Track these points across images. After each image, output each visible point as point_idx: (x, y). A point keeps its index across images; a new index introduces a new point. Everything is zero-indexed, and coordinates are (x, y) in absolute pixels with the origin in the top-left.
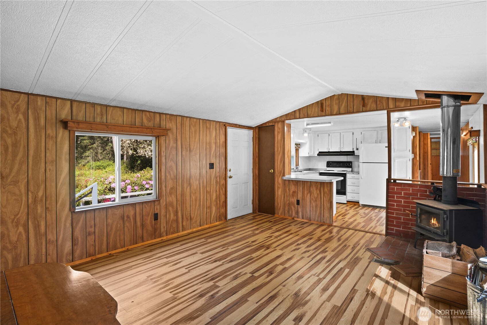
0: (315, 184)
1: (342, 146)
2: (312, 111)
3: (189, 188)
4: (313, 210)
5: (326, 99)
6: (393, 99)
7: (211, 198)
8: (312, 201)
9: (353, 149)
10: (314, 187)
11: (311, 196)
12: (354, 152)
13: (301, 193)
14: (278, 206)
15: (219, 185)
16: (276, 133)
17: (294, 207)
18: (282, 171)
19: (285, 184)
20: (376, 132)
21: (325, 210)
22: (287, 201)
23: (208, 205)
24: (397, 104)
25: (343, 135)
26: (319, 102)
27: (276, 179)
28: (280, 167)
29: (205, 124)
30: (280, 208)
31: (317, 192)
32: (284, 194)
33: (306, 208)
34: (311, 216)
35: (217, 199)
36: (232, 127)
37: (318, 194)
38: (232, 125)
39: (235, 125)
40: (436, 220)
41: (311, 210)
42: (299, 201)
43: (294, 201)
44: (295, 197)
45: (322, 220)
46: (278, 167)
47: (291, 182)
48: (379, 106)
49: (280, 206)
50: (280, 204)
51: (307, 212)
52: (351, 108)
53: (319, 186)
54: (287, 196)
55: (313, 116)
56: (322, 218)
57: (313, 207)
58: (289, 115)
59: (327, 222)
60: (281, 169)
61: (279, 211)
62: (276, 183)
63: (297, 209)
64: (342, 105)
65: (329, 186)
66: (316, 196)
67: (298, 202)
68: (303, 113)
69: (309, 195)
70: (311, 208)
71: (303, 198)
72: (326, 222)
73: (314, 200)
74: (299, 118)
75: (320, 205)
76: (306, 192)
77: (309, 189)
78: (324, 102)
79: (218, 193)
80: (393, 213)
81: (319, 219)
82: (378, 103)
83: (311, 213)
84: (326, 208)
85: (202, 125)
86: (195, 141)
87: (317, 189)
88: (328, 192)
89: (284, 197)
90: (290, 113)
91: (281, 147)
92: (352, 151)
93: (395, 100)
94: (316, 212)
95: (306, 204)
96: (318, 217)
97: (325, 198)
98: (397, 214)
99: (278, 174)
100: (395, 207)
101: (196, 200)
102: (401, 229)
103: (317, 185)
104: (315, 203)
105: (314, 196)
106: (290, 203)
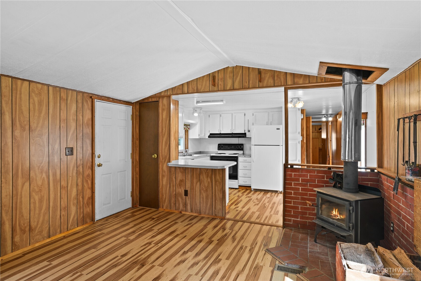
0: (206, 171)
1: (234, 128)
2: (202, 85)
3: (27, 184)
4: (203, 201)
5: (219, 71)
6: (291, 74)
7: (69, 196)
8: (202, 191)
9: (245, 130)
10: (204, 175)
11: (201, 185)
12: (245, 134)
13: (189, 181)
14: (163, 198)
15: (81, 177)
16: (160, 111)
17: (182, 198)
18: (167, 156)
19: (170, 172)
20: (267, 113)
21: (216, 201)
22: (173, 191)
23: (63, 205)
24: (295, 81)
25: (235, 116)
26: (211, 75)
27: (160, 166)
28: (165, 151)
29: (58, 93)
30: (165, 201)
31: (207, 180)
32: (170, 184)
33: (195, 199)
34: (201, 209)
35: (79, 196)
36: (103, 100)
37: (209, 182)
38: (103, 98)
39: (107, 99)
40: (338, 211)
41: (202, 201)
42: (187, 191)
43: (181, 191)
44: (182, 187)
45: (213, 213)
46: (163, 151)
47: (178, 170)
48: (276, 82)
49: (166, 198)
50: (165, 196)
51: (196, 204)
52: (246, 83)
53: (210, 173)
54: (173, 186)
55: (203, 91)
56: (213, 211)
57: (203, 198)
58: (176, 89)
59: (220, 215)
60: (166, 154)
61: (164, 204)
62: (160, 170)
63: (185, 201)
64: (236, 78)
65: (221, 173)
66: (206, 185)
67: (186, 193)
68: (192, 87)
69: (198, 183)
70: (201, 199)
71: (192, 188)
72: (218, 214)
73: (205, 189)
74: (188, 93)
75: (211, 195)
76: (195, 181)
77: (199, 177)
78: (216, 75)
79: (80, 187)
80: (290, 202)
81: (211, 212)
82: (276, 78)
83: (202, 205)
84: (218, 199)
85: (54, 94)
86: (39, 117)
87: (207, 177)
88: (220, 181)
89: (170, 187)
90: (177, 87)
91: (166, 127)
92: (243, 132)
93: (294, 75)
94: (207, 204)
95: (195, 194)
96: (209, 210)
97: (216, 188)
98: (294, 203)
99: (162, 159)
100: (293, 196)
101: (41, 201)
102: (299, 219)
103: (208, 171)
104: (206, 193)
105: (204, 185)
106: (176, 193)
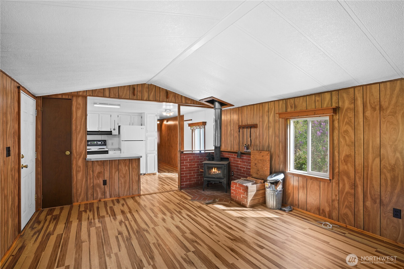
0: (124, 162)
1: (100, 127)
2: (123, 93)
4: (122, 186)
5: (138, 85)
6: (184, 97)
8: (121, 178)
9: (111, 129)
10: (123, 165)
11: (120, 174)
13: (108, 172)
14: (78, 192)
16: (74, 109)
17: (100, 188)
18: (83, 152)
19: (87, 166)
21: (133, 184)
22: (90, 184)
24: (187, 102)
25: (102, 116)
26: (131, 87)
27: (74, 162)
28: (79, 147)
30: (80, 194)
31: (125, 169)
32: (86, 178)
33: (114, 186)
34: (120, 192)
37: (127, 170)
42: (106, 180)
43: (100, 182)
44: (101, 178)
45: (131, 193)
46: (78, 147)
47: (96, 163)
48: (176, 100)
49: (81, 192)
50: (80, 190)
51: (115, 190)
52: (158, 97)
53: (128, 163)
54: (90, 179)
55: (124, 98)
56: (131, 192)
57: (121, 184)
58: (97, 92)
59: (136, 193)
60: (81, 151)
61: (79, 198)
62: (74, 166)
63: (103, 190)
64: (151, 93)
65: (137, 161)
66: (124, 172)
67: (105, 183)
68: (113, 93)
69: (117, 172)
70: (120, 185)
71: (111, 177)
72: (135, 193)
73: (123, 176)
74: (109, 97)
75: (129, 180)
76: (114, 171)
77: (118, 167)
78: (136, 87)
80: (183, 174)
81: (128, 193)
82: (176, 98)
83: (120, 190)
84: (135, 182)
87: (125, 166)
88: (136, 167)
89: (86, 181)
90: (98, 90)
91: (81, 125)
94: (125, 188)
95: (114, 182)
96: (127, 192)
97: (133, 173)
98: (186, 174)
99: (77, 155)
102: (188, 183)
103: (125, 162)
104: (124, 179)
105: (123, 173)
106: (94, 185)
